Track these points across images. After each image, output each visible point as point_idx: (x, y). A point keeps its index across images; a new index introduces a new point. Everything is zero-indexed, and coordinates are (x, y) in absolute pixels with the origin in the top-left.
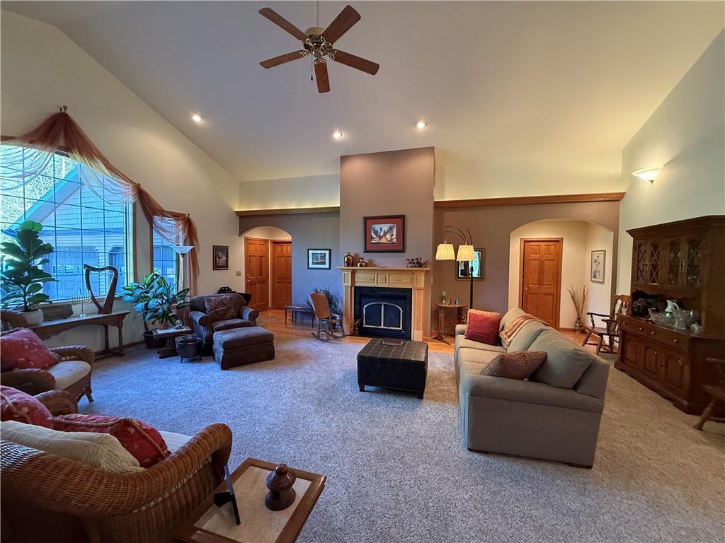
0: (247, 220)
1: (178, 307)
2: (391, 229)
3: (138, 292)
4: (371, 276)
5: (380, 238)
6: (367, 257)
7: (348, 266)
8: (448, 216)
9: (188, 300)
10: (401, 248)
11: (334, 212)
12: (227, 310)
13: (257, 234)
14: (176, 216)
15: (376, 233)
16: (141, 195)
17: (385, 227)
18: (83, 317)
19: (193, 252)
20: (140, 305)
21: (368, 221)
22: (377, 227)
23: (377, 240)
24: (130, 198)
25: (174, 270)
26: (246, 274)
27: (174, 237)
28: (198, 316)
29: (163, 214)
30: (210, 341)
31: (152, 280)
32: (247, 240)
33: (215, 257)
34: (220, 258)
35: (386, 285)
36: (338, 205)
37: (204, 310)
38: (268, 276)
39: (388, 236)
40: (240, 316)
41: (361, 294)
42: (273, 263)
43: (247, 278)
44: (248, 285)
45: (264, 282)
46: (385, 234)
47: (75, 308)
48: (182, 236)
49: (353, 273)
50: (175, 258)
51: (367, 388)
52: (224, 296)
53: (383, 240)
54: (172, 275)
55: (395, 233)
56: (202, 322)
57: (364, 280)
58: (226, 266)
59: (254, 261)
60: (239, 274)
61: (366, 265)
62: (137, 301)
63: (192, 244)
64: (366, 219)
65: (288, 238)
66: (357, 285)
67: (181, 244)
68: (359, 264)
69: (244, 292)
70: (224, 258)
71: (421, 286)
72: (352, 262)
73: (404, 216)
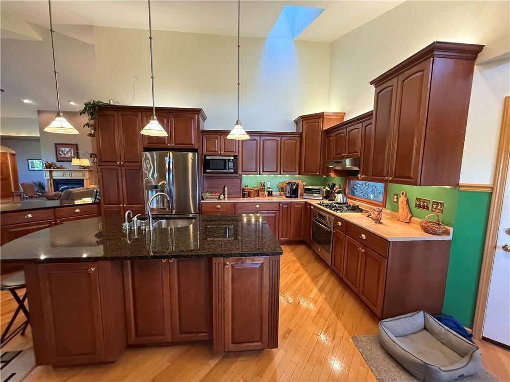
2: (70, 150)
4: (61, 173)
5: (65, 154)
6: (58, 164)
7: (46, 168)
11: (37, 140)
15: (62, 152)
17: (67, 149)
22: (63, 149)
23: (63, 155)
35: (70, 178)
36: (39, 136)
39: (69, 154)
41: (57, 183)
46: (67, 152)
49: (51, 172)
53: (67, 156)
55: (72, 152)
57: (57, 175)
61: (58, 168)
64: (56, 145)
65: (14, 152)
66: (54, 178)
68: (53, 167)
71: (88, 177)
72: (49, 166)
73: (77, 144)
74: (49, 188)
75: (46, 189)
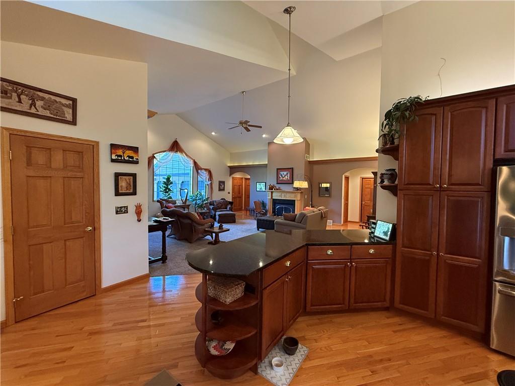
0: (233, 170)
1: (205, 204)
2: (287, 174)
3: (194, 197)
4: (279, 194)
5: (283, 178)
6: (278, 186)
7: (270, 190)
8: (315, 167)
9: (209, 201)
10: (291, 182)
11: (265, 166)
12: (222, 206)
13: (238, 175)
14: (206, 170)
15: (281, 175)
16: (195, 163)
17: (285, 173)
18: (179, 204)
19: (211, 184)
20: (194, 202)
21: (279, 170)
22: (282, 173)
23: (282, 178)
24: (192, 165)
25: (205, 191)
26: (232, 193)
27: (205, 178)
28: (211, 207)
29: (201, 169)
30: (215, 215)
31: (198, 194)
32: (233, 178)
33: (220, 185)
34: (222, 186)
35: (285, 199)
36: (267, 163)
37: (214, 205)
38: (242, 194)
39: (286, 177)
40: (226, 208)
41: (275, 202)
42: (245, 189)
43: (233, 195)
44: (233, 198)
45: (241, 197)
46: (285, 176)
47: (177, 202)
48: (208, 177)
49: (272, 193)
50: (205, 186)
51: (260, 229)
52: (222, 201)
53: (284, 179)
54: (204, 193)
55: (289, 175)
56: (213, 209)
57: (276, 196)
58: (223, 190)
59: (236, 188)
60: (229, 193)
61: (277, 189)
62: (193, 201)
63: (211, 181)
64: (278, 169)
65: (249, 177)
66: (273, 198)
67: (207, 180)
68: (274, 189)
69: (231, 201)
70: (223, 186)
71: (299, 199)
72: (271, 188)
73: (292, 168)
74: (269, 206)
75: (267, 207)
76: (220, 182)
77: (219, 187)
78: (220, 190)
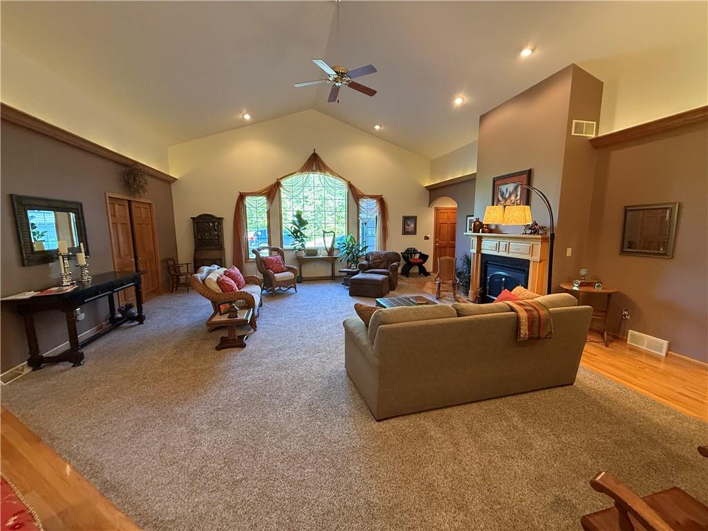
5: (506, 200)
7: (474, 232)
11: (471, 180)
13: (448, 204)
14: (372, 197)
15: (502, 195)
16: (351, 187)
17: (511, 187)
18: (321, 256)
22: (503, 188)
24: (345, 190)
26: (435, 238)
29: (363, 196)
32: (437, 210)
33: (405, 224)
34: (409, 225)
35: (506, 255)
36: (475, 171)
39: (513, 197)
41: (486, 261)
43: (436, 242)
44: (437, 247)
46: (510, 195)
47: (319, 252)
48: (377, 211)
53: (508, 203)
55: (519, 193)
57: (489, 247)
58: (414, 232)
60: (427, 238)
64: (495, 180)
66: (483, 252)
68: (481, 230)
70: (413, 225)
71: (537, 257)
73: (530, 171)
76: (406, 219)
77: (404, 228)
78: (405, 232)
